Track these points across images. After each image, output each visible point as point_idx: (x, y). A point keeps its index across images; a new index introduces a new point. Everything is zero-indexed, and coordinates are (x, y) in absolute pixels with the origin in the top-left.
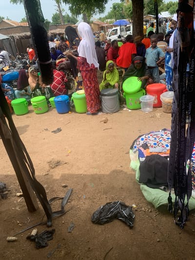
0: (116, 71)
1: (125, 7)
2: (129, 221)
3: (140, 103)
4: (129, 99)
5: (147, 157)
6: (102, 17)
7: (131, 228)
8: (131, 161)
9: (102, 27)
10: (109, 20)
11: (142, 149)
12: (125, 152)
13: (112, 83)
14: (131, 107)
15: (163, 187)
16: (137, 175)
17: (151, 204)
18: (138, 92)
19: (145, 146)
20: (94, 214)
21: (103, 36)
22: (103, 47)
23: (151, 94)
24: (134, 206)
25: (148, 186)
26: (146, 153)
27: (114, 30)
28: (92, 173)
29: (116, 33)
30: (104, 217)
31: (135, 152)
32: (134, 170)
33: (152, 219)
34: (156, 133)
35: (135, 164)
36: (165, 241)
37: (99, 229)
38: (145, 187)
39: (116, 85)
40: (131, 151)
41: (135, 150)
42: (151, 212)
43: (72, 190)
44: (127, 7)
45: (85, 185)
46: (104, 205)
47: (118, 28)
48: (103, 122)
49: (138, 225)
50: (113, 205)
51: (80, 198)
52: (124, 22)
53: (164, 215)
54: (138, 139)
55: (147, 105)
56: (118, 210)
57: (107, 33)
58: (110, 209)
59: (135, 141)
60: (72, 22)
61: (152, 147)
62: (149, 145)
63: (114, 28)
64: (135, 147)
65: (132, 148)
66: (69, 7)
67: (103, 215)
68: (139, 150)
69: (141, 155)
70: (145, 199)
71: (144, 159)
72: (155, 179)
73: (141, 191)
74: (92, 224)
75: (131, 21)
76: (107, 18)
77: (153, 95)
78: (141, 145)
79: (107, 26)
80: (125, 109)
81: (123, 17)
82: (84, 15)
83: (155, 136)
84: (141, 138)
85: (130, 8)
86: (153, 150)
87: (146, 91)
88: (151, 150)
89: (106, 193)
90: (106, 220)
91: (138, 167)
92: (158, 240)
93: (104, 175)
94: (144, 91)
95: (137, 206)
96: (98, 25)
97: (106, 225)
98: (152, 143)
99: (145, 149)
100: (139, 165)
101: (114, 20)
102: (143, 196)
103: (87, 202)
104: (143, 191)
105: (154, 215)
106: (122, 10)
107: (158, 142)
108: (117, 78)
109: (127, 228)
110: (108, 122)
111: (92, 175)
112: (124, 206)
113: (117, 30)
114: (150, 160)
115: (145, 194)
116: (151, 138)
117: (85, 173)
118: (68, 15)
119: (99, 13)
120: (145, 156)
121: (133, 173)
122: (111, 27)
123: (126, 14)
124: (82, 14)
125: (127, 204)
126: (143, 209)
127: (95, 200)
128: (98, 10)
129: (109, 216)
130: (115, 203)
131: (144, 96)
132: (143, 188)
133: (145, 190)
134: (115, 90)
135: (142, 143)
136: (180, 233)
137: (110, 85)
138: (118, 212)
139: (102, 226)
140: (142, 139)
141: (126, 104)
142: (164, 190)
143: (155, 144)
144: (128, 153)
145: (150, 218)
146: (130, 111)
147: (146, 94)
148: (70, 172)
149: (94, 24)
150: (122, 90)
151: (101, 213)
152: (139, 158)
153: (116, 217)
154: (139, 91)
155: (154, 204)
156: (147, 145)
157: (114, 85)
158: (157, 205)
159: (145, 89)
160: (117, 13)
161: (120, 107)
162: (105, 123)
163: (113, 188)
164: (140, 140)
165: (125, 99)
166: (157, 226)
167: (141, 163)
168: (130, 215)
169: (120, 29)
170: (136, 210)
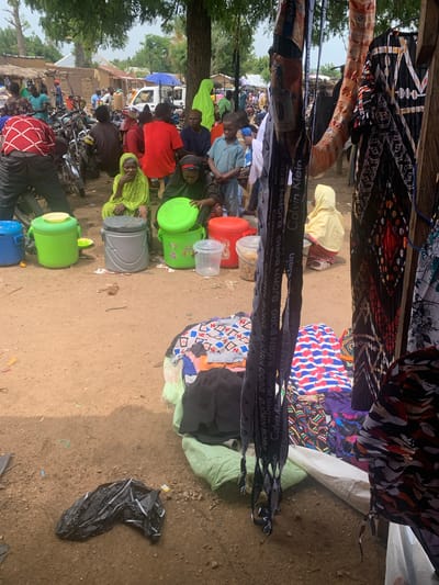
0: (143, 179)
1: (173, 47)
2: (150, 527)
3: (193, 256)
4: (170, 245)
5: (202, 372)
6: (121, 60)
7: (154, 541)
8: (164, 382)
9: (119, 80)
10: (136, 69)
11: (192, 357)
12: (153, 363)
13: (131, 206)
14: (174, 264)
15: (231, 442)
16: (177, 415)
17: (203, 482)
18: (190, 230)
19: (199, 350)
20: (64, 515)
21: (120, 99)
22: (118, 123)
23: (217, 238)
24: (165, 488)
25: (199, 441)
26: (200, 364)
27: (145, 92)
28: (69, 414)
29: (150, 99)
30: (91, 521)
31: (176, 363)
32: (170, 405)
33: (205, 516)
34: (223, 321)
35: (174, 389)
36: (230, 564)
37: (74, 552)
38: (193, 442)
39: (143, 209)
40: (167, 361)
41: (176, 358)
42: (202, 499)
43: (11, 458)
45: (47, 445)
46: (91, 490)
47: (155, 89)
48: (105, 293)
49: (172, 533)
50: (114, 489)
51: (30, 478)
52: (169, 81)
53: (230, 503)
54: (184, 333)
55: (207, 260)
56: (126, 501)
57: (130, 96)
58: (107, 499)
59: (178, 337)
60: (47, 56)
61: (213, 351)
62: (206, 348)
63: (146, 88)
64: (177, 351)
65: (169, 353)
66: (41, 18)
67: (87, 516)
68: (186, 359)
69: (188, 368)
70: (191, 470)
71: (194, 378)
72: (215, 421)
73: (183, 451)
75: (184, 80)
76: (129, 63)
77: (222, 242)
78: (190, 346)
79: (130, 81)
80: (160, 266)
81: (168, 69)
82: (78, 46)
83: (221, 328)
84: (190, 331)
85: (182, 52)
86: (214, 359)
87: (207, 231)
88: (211, 358)
89: (98, 461)
90: (94, 528)
91: (180, 397)
92: (214, 563)
93: (97, 418)
94: (203, 230)
95: (172, 487)
96: (110, 74)
97: (93, 541)
98: (214, 342)
99: (197, 356)
100: (181, 391)
101: (146, 70)
102: (187, 464)
103: (48, 485)
104: (187, 453)
105: (208, 506)
106: (167, 52)
107: (225, 341)
108: (143, 196)
109: (145, 543)
110: (119, 293)
111: (68, 419)
112: (139, 489)
113: (152, 92)
114: (206, 380)
115: (192, 458)
116: (213, 332)
117: (51, 415)
118: (38, 39)
119: (113, 46)
120: (198, 371)
121: (168, 411)
122: (140, 84)
123: (173, 64)
125: (149, 484)
126: (185, 494)
127: (70, 480)
128: (110, 39)
129: (103, 517)
130: (120, 484)
131: (204, 241)
132: (187, 444)
133: (193, 450)
134: (140, 222)
135: (192, 341)
136: (261, 544)
138: (126, 507)
140: (194, 334)
141: (163, 255)
142: (234, 447)
143: (219, 345)
144: (160, 365)
145: (199, 514)
146: (170, 270)
147: (207, 238)
148: (11, 413)
149: (102, 70)
150: (157, 225)
151: (82, 511)
152: (183, 377)
153: (118, 518)
154: (194, 228)
155: (209, 480)
156: (203, 346)
157: (137, 210)
158: (216, 484)
160: (155, 56)
161: (151, 261)
162: (111, 294)
163: (119, 446)
164: (188, 335)
165: (161, 244)
166: (214, 532)
167: (188, 387)
168: (154, 511)
169: (160, 91)
170: (169, 499)
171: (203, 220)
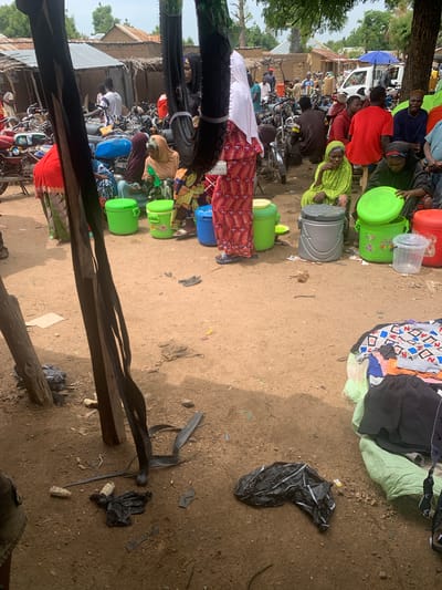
0: (347, 167)
1: (395, 21)
2: (320, 514)
3: (392, 250)
4: (366, 236)
5: (388, 376)
6: (335, 41)
7: (322, 530)
8: (347, 378)
9: (331, 63)
10: (350, 50)
11: (380, 358)
12: (337, 357)
13: (332, 194)
14: (369, 256)
15: (414, 455)
16: (357, 415)
17: (378, 488)
18: (392, 222)
19: (388, 351)
20: (241, 480)
21: (331, 84)
22: (325, 108)
23: (421, 233)
24: (338, 483)
25: (378, 445)
26: (388, 367)
27: (357, 73)
28: (253, 389)
29: (362, 80)
30: (263, 493)
31: (361, 361)
32: (351, 402)
33: (376, 522)
34: (419, 326)
35: (357, 386)
36: (400, 581)
37: (248, 515)
38: (372, 445)
39: (343, 198)
40: (351, 356)
41: (362, 355)
42: (375, 505)
43: (203, 417)
44: (398, 23)
45: (232, 412)
46: (268, 465)
47: (369, 70)
48: (296, 280)
49: (340, 527)
50: (288, 469)
51: (217, 438)
52: (385, 58)
53: (406, 519)
54: (373, 331)
55: (408, 256)
56: (299, 483)
57: (340, 79)
58: (281, 477)
59: (367, 334)
60: (264, 44)
61: (404, 355)
62: (397, 350)
63: (359, 69)
64: (363, 350)
65: (355, 350)
66: (265, 10)
67: (261, 486)
68: (372, 359)
69: (374, 369)
70: (366, 473)
71: (380, 380)
72: (398, 430)
73: (360, 451)
74: (234, 502)
75: (401, 56)
76: (344, 43)
77: (427, 237)
78: (378, 346)
79: (342, 62)
80: (354, 258)
81: (385, 46)
82: (295, 32)
83: (416, 333)
84: (380, 331)
85: (404, 26)
86: (404, 364)
87: (412, 224)
88: (400, 362)
89: (276, 439)
90: (267, 499)
91: (363, 397)
92: (383, 574)
93: (278, 399)
94: (407, 223)
95: (344, 483)
96: (323, 57)
97: (265, 510)
98: (406, 347)
99: (386, 358)
100: (364, 391)
101: (361, 50)
102: (363, 465)
103: (231, 449)
104: (364, 454)
105: (381, 514)
106: (386, 28)
107: (420, 348)
108: (345, 184)
109: (312, 529)
110: (309, 280)
111: (251, 392)
112: (312, 477)
113: (365, 73)
114: (393, 385)
115: (369, 461)
116: (405, 335)
117: (238, 386)
118: (258, 29)
119: (331, 29)
120: (384, 374)
121: (348, 407)
122: (354, 65)
123: (392, 40)
124: (289, 30)
125: (322, 474)
126: (358, 494)
127: (250, 450)
128: (328, 22)
129: (276, 492)
130: (293, 466)
131: (405, 235)
132: (365, 446)
133: (371, 453)
134: (339, 211)
135: (381, 342)
136: (438, 572)
137: (326, 197)
138: (298, 489)
139: (257, 511)
140: (384, 334)
141: (357, 247)
142: (417, 461)
143: (413, 351)
144: (345, 360)
145: (369, 519)
146: (364, 263)
147: (410, 232)
148: (205, 376)
149: (314, 54)
150: (356, 216)
151: (258, 481)
152: (368, 377)
153: (290, 497)
154: (396, 220)
155: (386, 489)
156: (393, 349)
157: (337, 199)
158: (392, 494)
159: (410, 218)
160: (373, 34)
161: (344, 251)
162: (300, 281)
163: (295, 431)
164: (378, 333)
165: (357, 235)
166: (385, 542)
167: (372, 388)
168: (324, 501)
169: (374, 71)
170: (341, 494)
171: (407, 213)
